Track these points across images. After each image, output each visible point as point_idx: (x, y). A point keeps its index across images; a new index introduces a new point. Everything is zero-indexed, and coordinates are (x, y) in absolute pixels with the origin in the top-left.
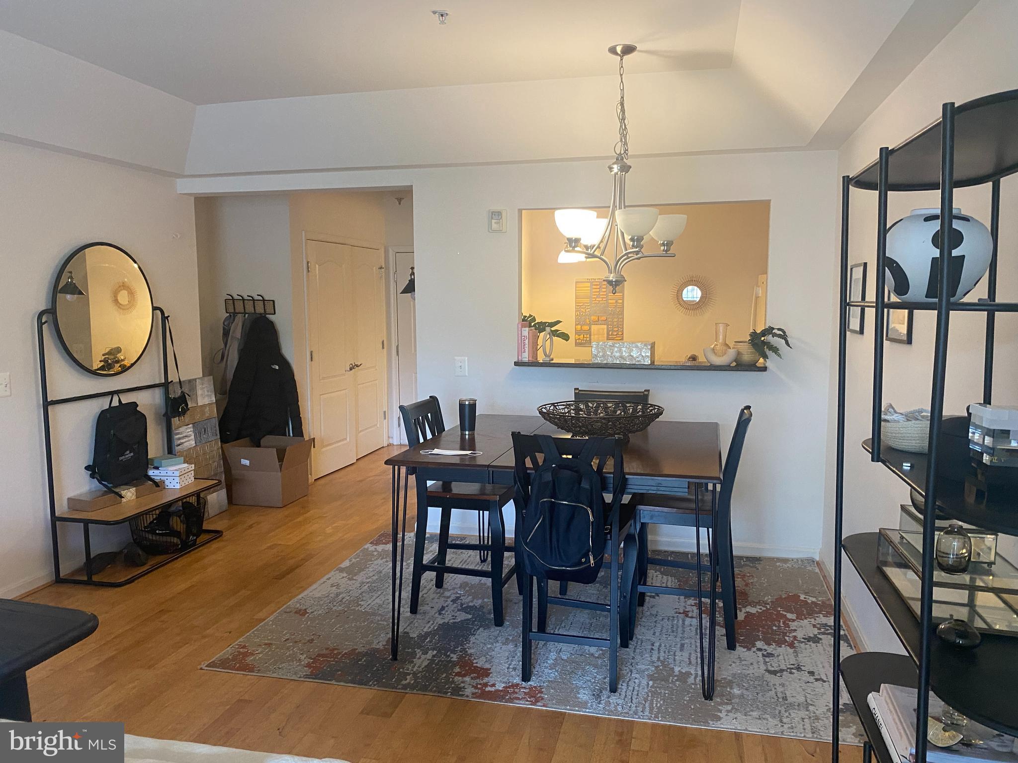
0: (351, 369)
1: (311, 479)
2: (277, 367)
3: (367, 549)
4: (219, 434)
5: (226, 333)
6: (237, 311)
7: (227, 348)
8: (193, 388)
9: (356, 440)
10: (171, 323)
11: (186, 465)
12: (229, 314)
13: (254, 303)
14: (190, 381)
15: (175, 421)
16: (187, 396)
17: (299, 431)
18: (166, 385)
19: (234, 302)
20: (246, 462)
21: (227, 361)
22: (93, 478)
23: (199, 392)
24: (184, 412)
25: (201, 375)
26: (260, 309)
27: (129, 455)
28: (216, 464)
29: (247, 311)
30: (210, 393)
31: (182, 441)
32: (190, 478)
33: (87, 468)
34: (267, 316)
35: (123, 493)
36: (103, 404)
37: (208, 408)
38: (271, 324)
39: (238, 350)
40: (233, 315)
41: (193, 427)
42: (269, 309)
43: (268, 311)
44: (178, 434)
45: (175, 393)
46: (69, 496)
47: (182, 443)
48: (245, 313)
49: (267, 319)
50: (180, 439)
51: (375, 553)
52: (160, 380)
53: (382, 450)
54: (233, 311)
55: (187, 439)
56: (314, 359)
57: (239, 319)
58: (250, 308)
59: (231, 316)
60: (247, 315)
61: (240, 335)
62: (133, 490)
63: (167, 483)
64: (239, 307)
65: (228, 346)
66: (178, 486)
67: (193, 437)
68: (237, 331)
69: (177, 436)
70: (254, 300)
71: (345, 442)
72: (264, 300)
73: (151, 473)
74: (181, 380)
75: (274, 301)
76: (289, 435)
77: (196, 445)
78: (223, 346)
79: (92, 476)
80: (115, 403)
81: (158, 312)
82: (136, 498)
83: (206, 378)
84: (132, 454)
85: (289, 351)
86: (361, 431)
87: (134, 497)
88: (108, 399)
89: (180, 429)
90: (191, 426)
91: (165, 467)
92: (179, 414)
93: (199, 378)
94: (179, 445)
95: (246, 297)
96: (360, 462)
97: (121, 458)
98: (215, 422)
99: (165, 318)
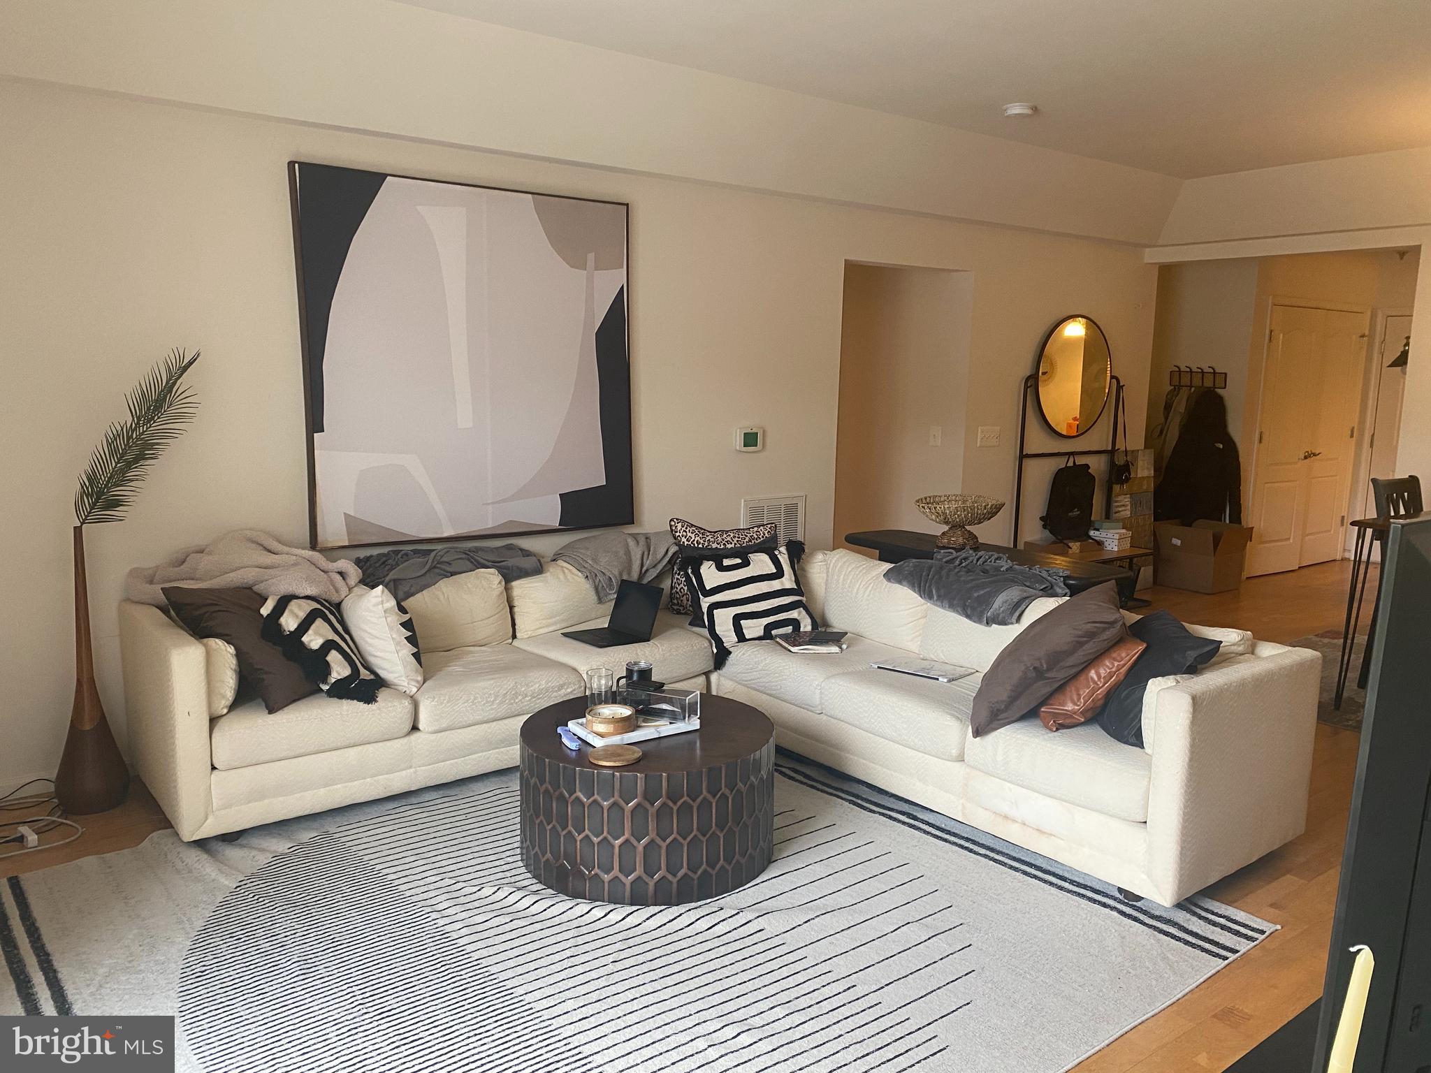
0: (1306, 458)
1: (1245, 575)
2: (1221, 446)
3: (1310, 639)
4: (1152, 509)
5: (1168, 407)
6: (1182, 384)
7: (1167, 424)
8: (1136, 458)
9: (1302, 546)
10: (1125, 393)
11: (1124, 531)
12: (1173, 387)
13: (1203, 376)
14: (1133, 451)
15: (1116, 488)
16: (1130, 464)
17: (1236, 517)
18: (1112, 452)
19: (1180, 374)
20: (1177, 542)
21: (1166, 435)
22: (1045, 528)
23: (1140, 463)
24: (1128, 479)
25: (1143, 448)
26: (1208, 383)
27: (1076, 513)
28: (1146, 538)
29: (1193, 384)
30: (1149, 466)
31: (1120, 509)
32: (1127, 544)
33: (1042, 519)
34: (1216, 390)
35: (1071, 544)
36: (1061, 463)
37: (1146, 481)
38: (1220, 399)
39: (1180, 425)
40: (1177, 389)
41: (1131, 498)
42: (1219, 382)
43: (1217, 385)
44: (1116, 502)
45: (1120, 461)
46: (1026, 540)
47: (1119, 512)
48: (1191, 386)
49: (1216, 393)
50: (1118, 506)
51: (1320, 643)
52: (1107, 446)
53: (1332, 564)
54: (1177, 384)
55: (1123, 508)
56: (1263, 441)
57: (1184, 393)
58: (1197, 381)
59: (1175, 388)
60: (1193, 389)
61: (1184, 409)
62: (1078, 544)
63: (1106, 544)
64: (1186, 380)
65: (1169, 420)
66: (1116, 549)
67: (1129, 507)
68: (1181, 406)
69: (1116, 504)
70: (1203, 372)
71: (1287, 542)
72: (1215, 373)
73: (1092, 533)
74: (1128, 449)
75: (1226, 374)
76: (1225, 521)
77: (1131, 516)
78: (1163, 420)
79: (1044, 527)
80: (1071, 464)
81: (1114, 381)
82: (1081, 552)
83: (1148, 451)
84: (1079, 512)
85: (1235, 429)
86: (1308, 535)
87: (1078, 551)
88: (1065, 459)
89: (1120, 497)
90: (1128, 496)
91: (1105, 529)
92: (1122, 482)
93: (1141, 450)
94: (1116, 513)
95: (1194, 369)
96: (1303, 571)
97: (1070, 514)
98: (1151, 496)
99: (1120, 388)
